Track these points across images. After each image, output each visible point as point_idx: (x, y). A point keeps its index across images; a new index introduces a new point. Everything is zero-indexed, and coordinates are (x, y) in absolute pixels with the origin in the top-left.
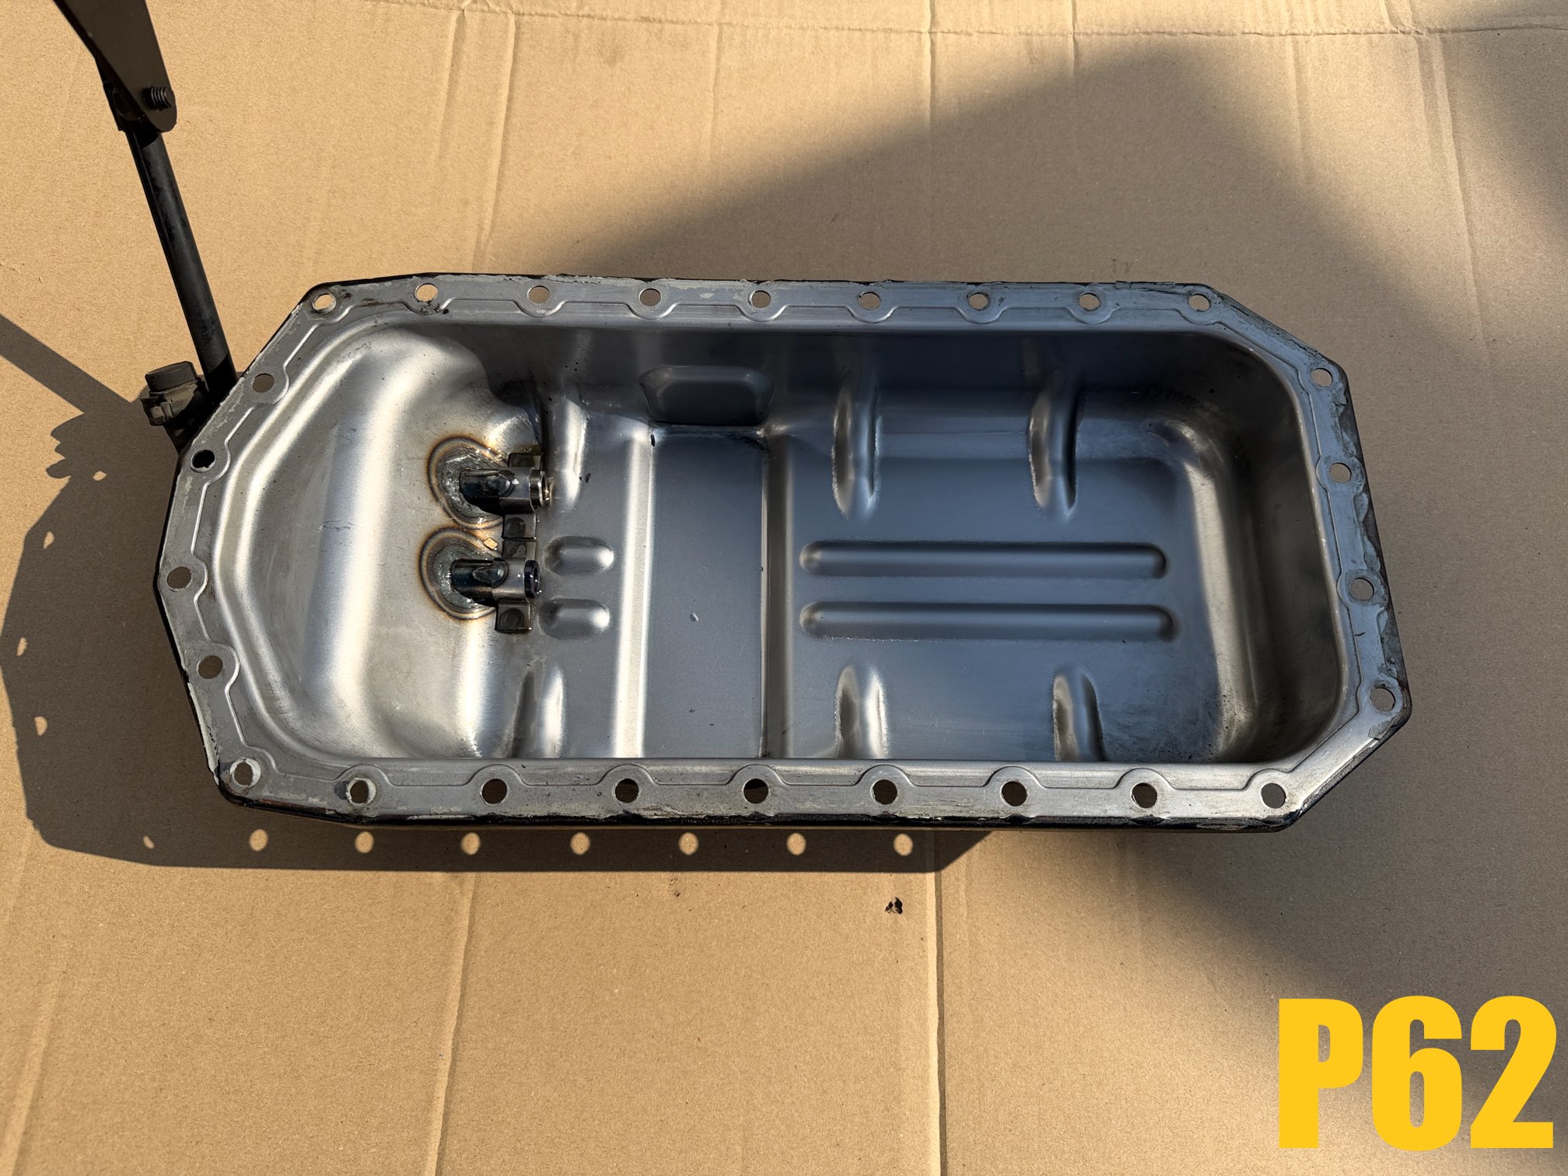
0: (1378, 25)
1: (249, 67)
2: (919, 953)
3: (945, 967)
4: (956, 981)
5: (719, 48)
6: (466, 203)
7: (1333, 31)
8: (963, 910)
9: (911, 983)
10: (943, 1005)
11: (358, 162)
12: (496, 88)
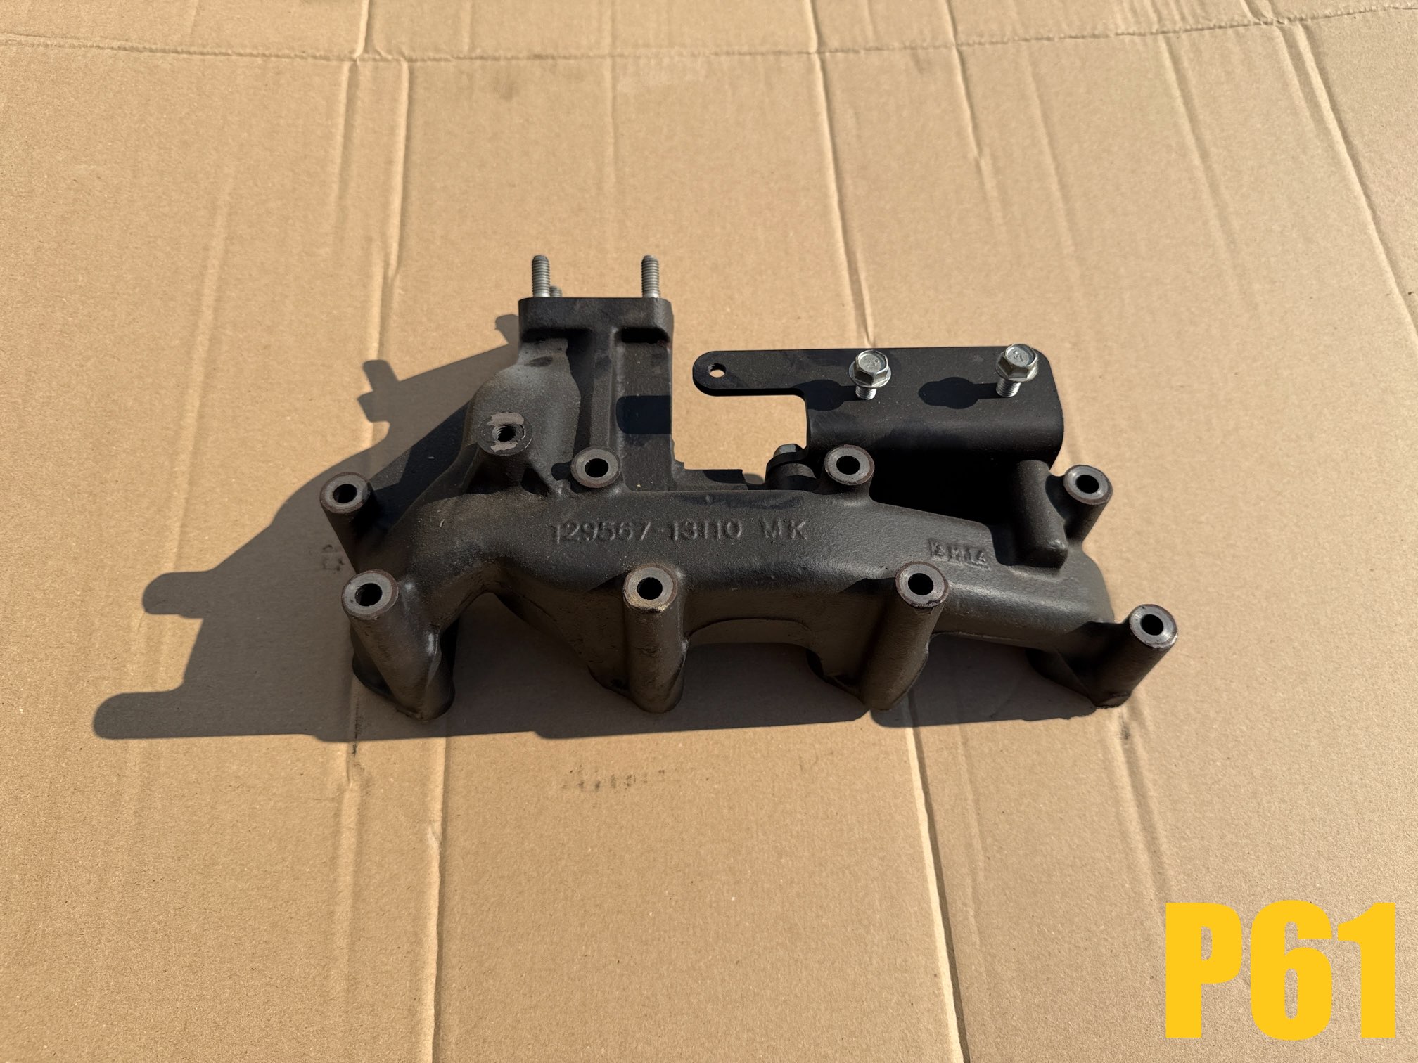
0: (1241, 18)
1: (137, 125)
2: (934, 992)
3: (963, 1005)
4: (978, 1018)
5: (615, 79)
6: (369, 240)
7: (1200, 26)
8: (975, 938)
9: (930, 1027)
10: (967, 1047)
11: (255, 208)
12: (393, 129)
